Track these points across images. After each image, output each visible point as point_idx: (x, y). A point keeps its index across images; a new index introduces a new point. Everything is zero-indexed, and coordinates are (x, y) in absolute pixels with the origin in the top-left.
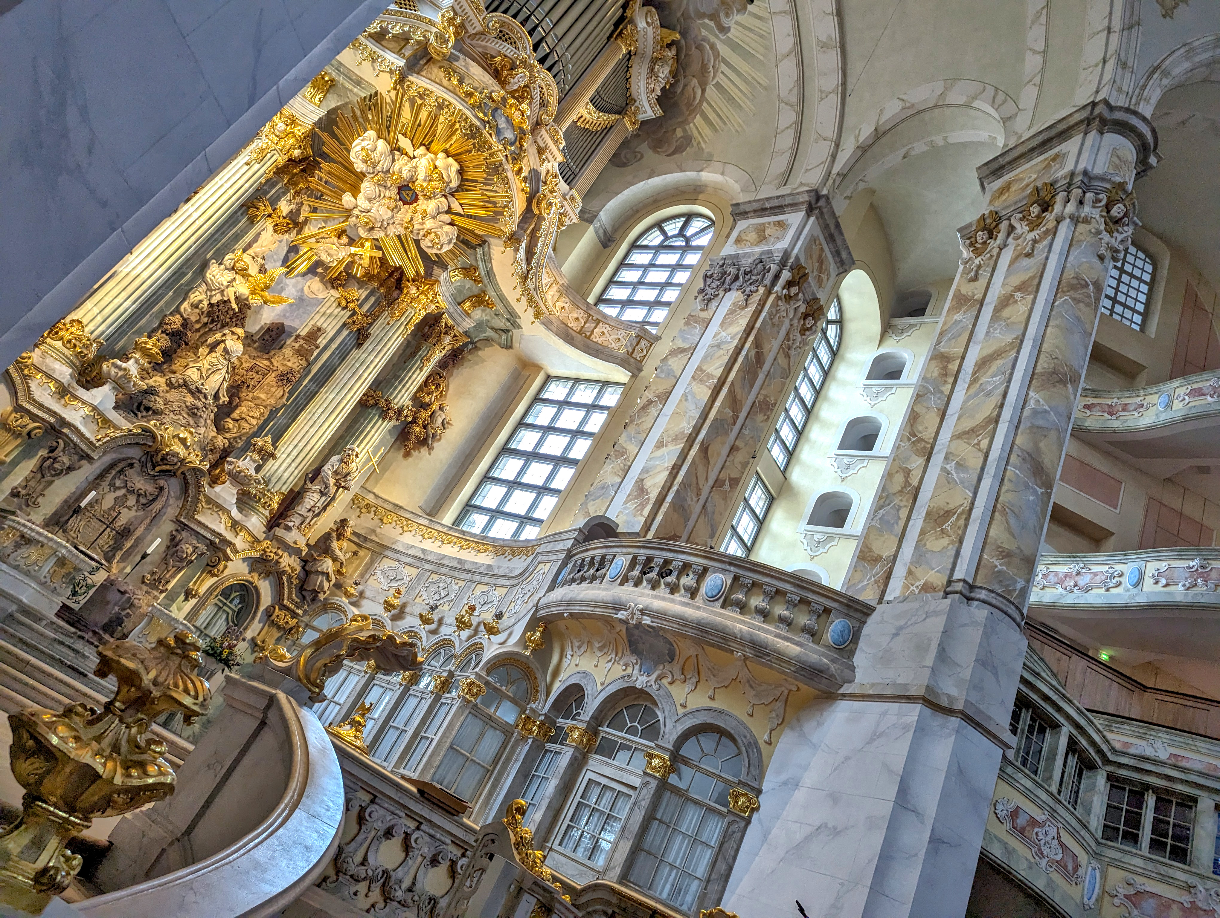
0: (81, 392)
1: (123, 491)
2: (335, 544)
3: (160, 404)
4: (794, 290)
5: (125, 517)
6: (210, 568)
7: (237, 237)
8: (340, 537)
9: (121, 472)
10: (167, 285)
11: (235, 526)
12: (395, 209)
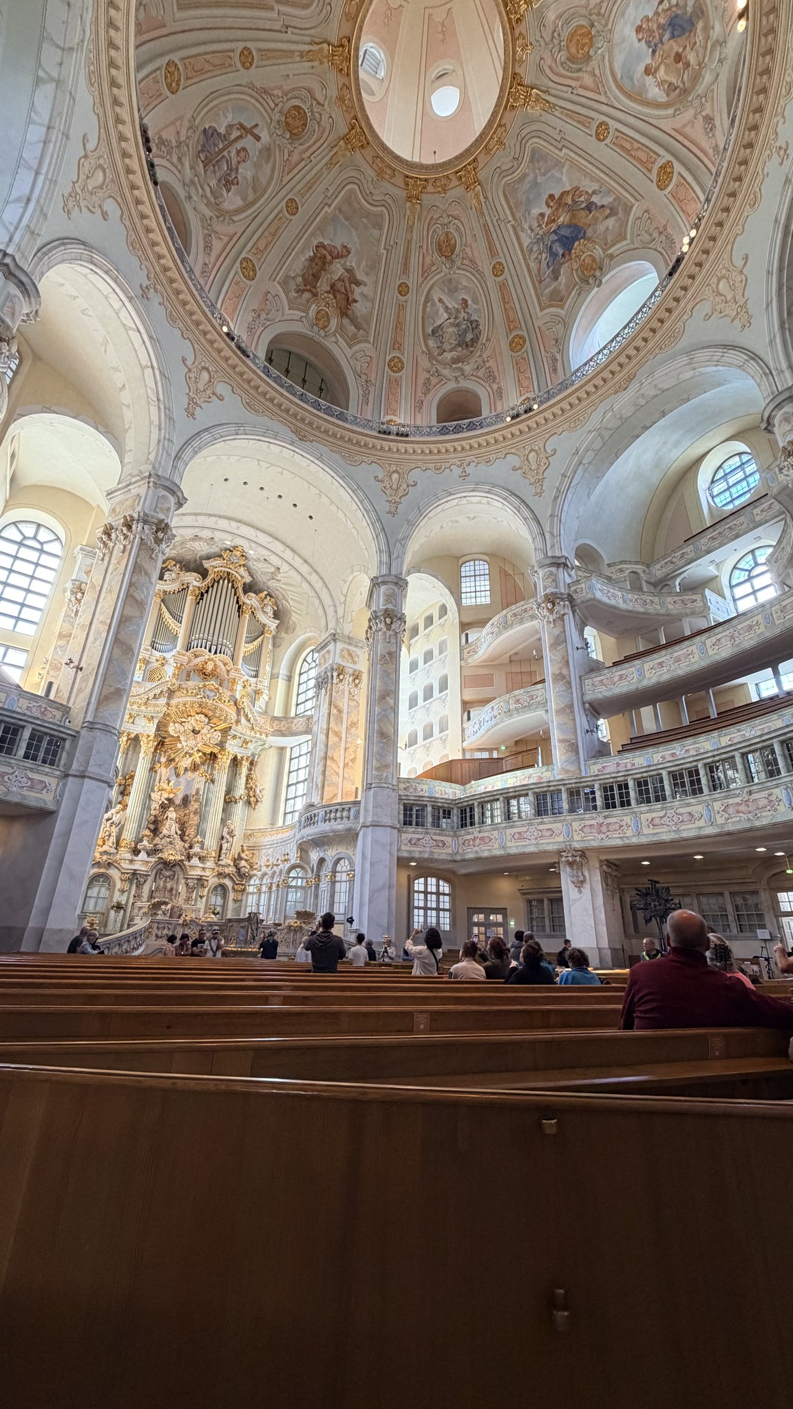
0: (136, 858)
1: (164, 879)
2: (243, 855)
3: (161, 847)
4: (341, 677)
5: (169, 886)
6: (203, 886)
7: (154, 780)
8: (243, 851)
9: (160, 873)
10: (143, 810)
11: (204, 869)
12: (195, 739)
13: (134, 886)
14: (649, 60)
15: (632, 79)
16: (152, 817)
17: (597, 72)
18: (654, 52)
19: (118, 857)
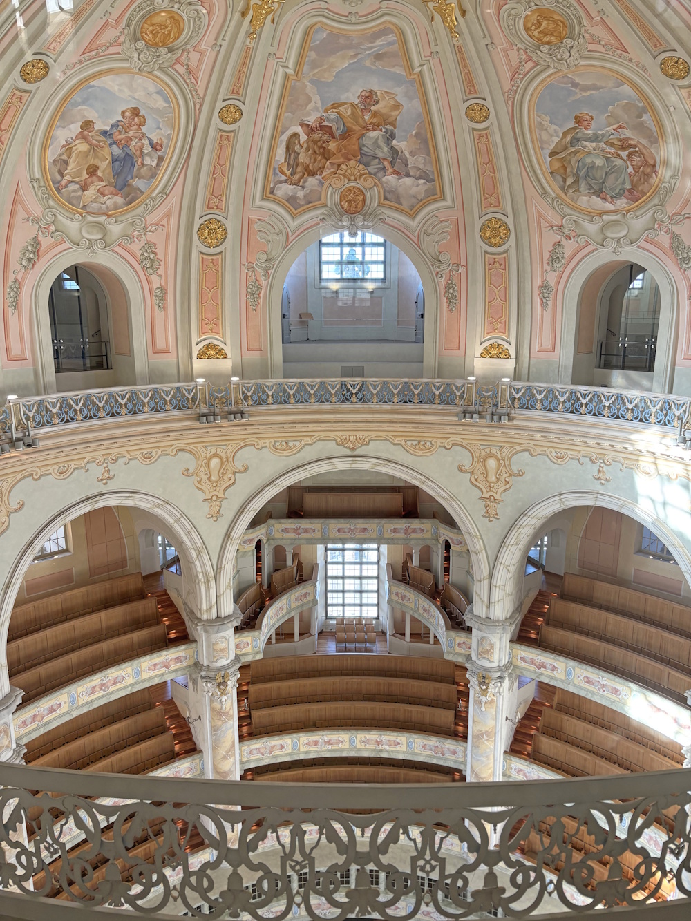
14: (99, 126)
15: (84, 102)
17: (112, 50)
18: (105, 133)
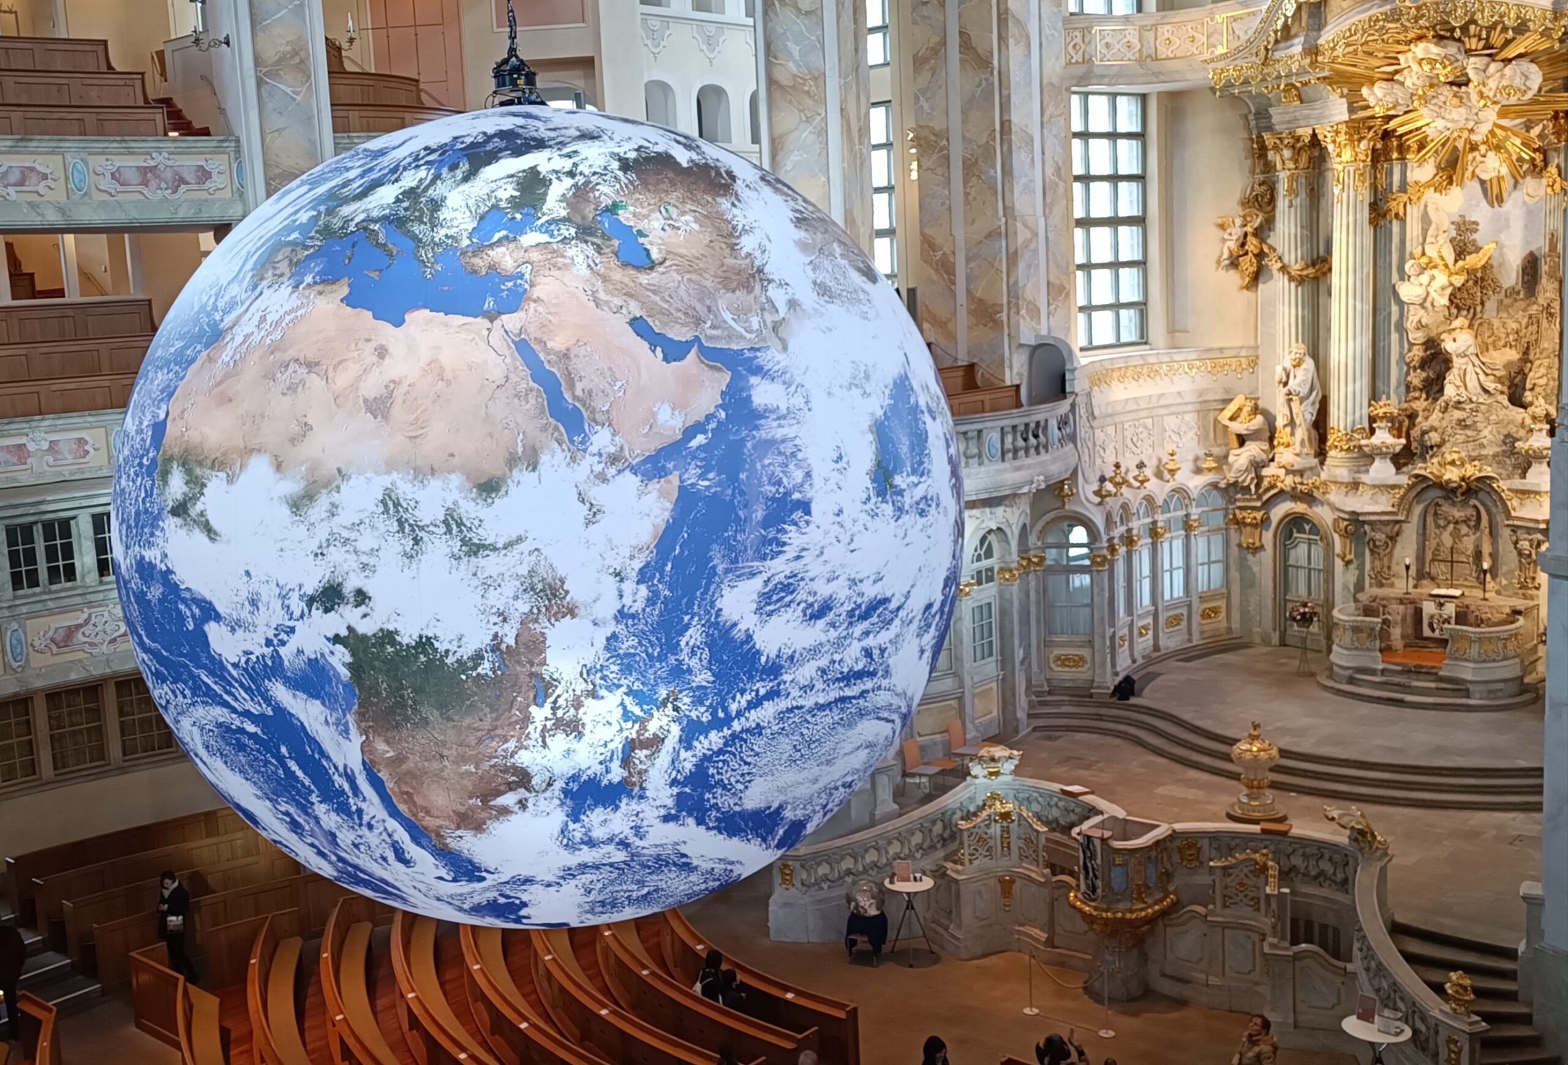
0: (1364, 478)
1: (1451, 526)
9: (1436, 514)
12: (1460, 103)
13: (1367, 553)
16: (1418, 353)
19: (1324, 476)
